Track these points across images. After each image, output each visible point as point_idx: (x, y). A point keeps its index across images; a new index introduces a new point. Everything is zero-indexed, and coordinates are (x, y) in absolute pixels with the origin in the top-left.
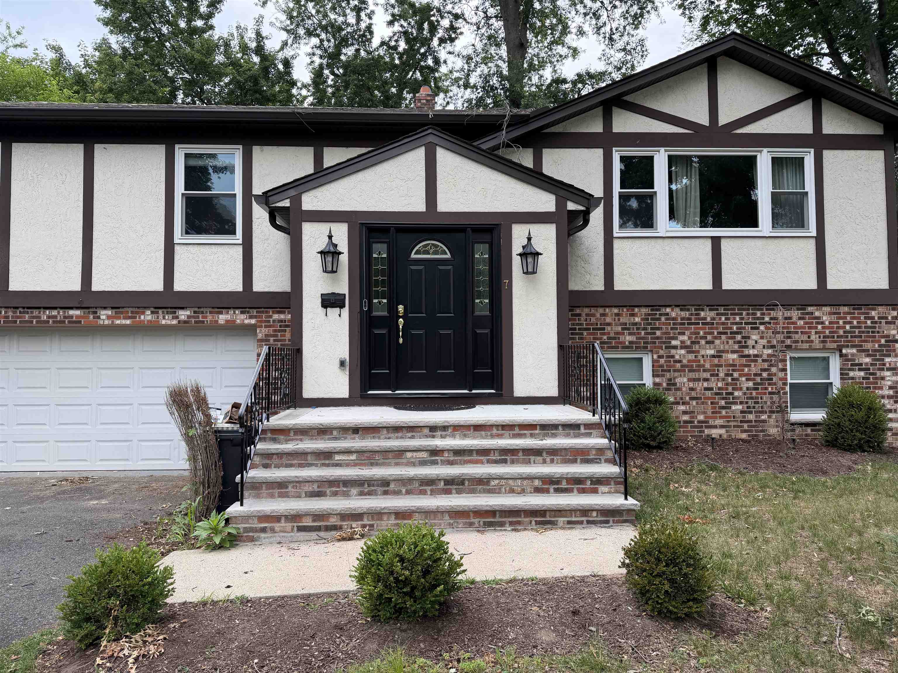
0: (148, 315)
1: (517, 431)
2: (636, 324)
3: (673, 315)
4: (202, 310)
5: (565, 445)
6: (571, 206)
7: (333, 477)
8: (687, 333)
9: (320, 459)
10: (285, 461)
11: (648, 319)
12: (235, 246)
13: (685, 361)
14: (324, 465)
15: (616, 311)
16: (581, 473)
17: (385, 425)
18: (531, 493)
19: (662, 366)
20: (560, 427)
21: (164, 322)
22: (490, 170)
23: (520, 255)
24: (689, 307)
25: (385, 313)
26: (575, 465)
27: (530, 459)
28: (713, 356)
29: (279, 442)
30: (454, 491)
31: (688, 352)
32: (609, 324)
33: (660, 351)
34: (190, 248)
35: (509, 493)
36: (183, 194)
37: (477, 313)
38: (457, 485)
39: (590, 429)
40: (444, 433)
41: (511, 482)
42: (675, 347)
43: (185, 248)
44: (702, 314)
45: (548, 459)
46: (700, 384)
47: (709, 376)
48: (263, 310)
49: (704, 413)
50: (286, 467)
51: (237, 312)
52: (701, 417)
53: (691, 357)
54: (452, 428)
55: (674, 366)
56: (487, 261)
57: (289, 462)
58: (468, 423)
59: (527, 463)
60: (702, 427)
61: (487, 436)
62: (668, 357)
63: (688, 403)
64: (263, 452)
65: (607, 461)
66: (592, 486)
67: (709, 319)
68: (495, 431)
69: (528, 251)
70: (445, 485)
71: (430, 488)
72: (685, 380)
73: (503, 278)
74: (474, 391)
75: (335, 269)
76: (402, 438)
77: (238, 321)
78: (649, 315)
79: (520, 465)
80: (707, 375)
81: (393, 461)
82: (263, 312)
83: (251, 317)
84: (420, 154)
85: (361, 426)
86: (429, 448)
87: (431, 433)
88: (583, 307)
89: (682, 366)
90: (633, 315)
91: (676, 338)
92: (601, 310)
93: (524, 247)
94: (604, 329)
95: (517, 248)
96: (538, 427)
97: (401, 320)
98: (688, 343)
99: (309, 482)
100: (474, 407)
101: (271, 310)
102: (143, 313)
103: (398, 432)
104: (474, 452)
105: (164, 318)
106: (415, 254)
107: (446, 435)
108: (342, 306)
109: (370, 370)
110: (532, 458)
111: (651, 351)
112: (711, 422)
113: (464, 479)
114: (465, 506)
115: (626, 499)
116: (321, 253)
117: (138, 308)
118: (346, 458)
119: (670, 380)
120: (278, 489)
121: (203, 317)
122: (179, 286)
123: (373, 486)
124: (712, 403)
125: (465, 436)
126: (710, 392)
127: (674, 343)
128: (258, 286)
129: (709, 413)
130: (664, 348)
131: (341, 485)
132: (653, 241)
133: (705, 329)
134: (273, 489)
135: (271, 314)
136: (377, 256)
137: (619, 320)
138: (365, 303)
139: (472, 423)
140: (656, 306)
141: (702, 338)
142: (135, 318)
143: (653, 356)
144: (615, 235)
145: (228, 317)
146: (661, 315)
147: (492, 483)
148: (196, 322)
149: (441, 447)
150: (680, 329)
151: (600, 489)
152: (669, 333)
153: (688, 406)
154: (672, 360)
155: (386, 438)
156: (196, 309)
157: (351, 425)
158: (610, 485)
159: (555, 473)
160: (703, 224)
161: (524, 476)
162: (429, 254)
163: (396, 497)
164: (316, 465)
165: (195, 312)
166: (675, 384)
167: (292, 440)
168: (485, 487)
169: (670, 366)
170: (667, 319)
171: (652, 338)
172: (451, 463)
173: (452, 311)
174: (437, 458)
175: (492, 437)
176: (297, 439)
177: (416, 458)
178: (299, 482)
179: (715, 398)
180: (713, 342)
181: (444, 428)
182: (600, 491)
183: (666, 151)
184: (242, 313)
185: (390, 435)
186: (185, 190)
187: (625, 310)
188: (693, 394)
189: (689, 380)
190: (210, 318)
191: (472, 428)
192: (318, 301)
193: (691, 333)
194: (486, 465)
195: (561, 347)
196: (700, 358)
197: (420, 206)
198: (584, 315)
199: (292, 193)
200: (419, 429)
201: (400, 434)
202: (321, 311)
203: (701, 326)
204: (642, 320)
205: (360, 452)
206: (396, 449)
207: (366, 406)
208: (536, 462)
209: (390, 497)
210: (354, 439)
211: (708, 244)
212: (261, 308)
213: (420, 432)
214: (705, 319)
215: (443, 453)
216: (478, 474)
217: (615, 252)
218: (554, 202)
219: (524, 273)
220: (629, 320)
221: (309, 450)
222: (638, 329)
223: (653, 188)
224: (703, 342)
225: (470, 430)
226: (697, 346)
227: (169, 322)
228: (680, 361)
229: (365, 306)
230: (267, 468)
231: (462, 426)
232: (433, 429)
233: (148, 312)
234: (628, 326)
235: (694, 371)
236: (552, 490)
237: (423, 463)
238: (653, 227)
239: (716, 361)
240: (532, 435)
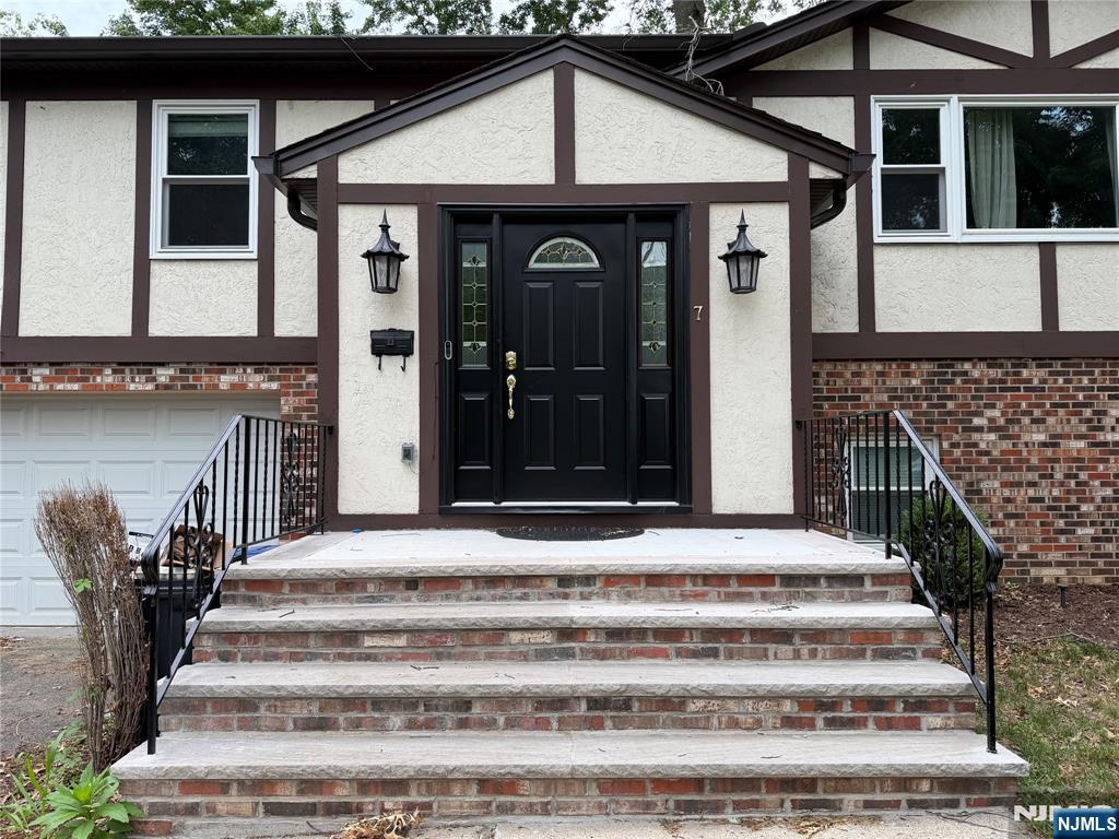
0: (108, 375)
1: (734, 587)
2: (913, 389)
3: (976, 374)
4: (193, 366)
5: (840, 622)
6: (817, 172)
7: (351, 691)
8: (1000, 404)
9: (334, 645)
10: (263, 647)
11: (932, 382)
12: (248, 263)
13: (996, 453)
14: (341, 657)
15: (879, 367)
16: (884, 688)
17: (469, 572)
18: (775, 728)
19: (957, 461)
20: (822, 581)
21: (132, 387)
22: (670, 109)
23: (725, 258)
24: (1002, 361)
25: (484, 366)
26: (862, 663)
27: (766, 650)
28: (1044, 444)
29: (261, 606)
30: (608, 723)
31: (1002, 438)
32: (867, 390)
33: (955, 435)
34: (175, 266)
35: (728, 727)
36: (164, 180)
37: (645, 366)
38: (619, 709)
39: (882, 584)
40: (587, 590)
41: (731, 704)
42: (979, 429)
43: (167, 266)
44: (1025, 373)
45: (805, 651)
46: (1022, 492)
47: (1037, 479)
48: (290, 366)
49: (1029, 540)
50: (266, 660)
51: (249, 371)
52: (1024, 548)
53: (1007, 445)
54: (602, 579)
55: (977, 461)
56: (663, 272)
57: (273, 649)
58: (635, 570)
59: (760, 659)
60: (1025, 564)
61: (673, 596)
62: (967, 445)
63: (1002, 525)
64: (218, 628)
65: (932, 654)
66: (907, 715)
67: (1036, 382)
68: (689, 587)
69: (741, 248)
70: (589, 709)
71: (556, 715)
72: (997, 484)
73: (691, 304)
74: (640, 504)
75: (392, 285)
76: (503, 598)
77: (251, 385)
78: (935, 374)
79: (745, 662)
80: (1033, 476)
81: (483, 650)
82: (290, 371)
83: (271, 379)
84: (546, 82)
85: (422, 575)
86: (556, 624)
87: (561, 590)
88: (823, 360)
89: (991, 461)
90: (908, 374)
91: (979, 414)
92: (853, 367)
93: (730, 246)
94: (858, 398)
95: (718, 245)
96: (778, 580)
97: (511, 377)
98: (1002, 422)
99: (300, 698)
100: (641, 532)
101: (303, 368)
102: (100, 372)
103: (495, 587)
104: (650, 634)
105: (133, 381)
106: (536, 261)
107: (591, 594)
108: (408, 352)
109: (457, 466)
110: (772, 647)
111: (939, 436)
112: (1041, 556)
113: (630, 698)
114: (634, 766)
115: (992, 749)
116: (369, 255)
117: (93, 363)
118: (386, 644)
119: (971, 484)
120: (239, 711)
121: (195, 379)
122: (157, 328)
123: (437, 710)
124: (1042, 524)
125: (629, 596)
126: (1038, 505)
127: (977, 421)
128: (281, 329)
129: (1038, 541)
130: (960, 430)
131: (369, 706)
132: (940, 251)
133: (1029, 398)
134: (227, 711)
135: (303, 373)
136: (469, 265)
137: (884, 383)
138: (448, 346)
139: (643, 570)
140: (946, 359)
141: (1025, 413)
142: (87, 379)
143: (941, 445)
144: (877, 240)
145: (234, 378)
146: (954, 374)
147: (692, 707)
148: (183, 387)
149: (581, 622)
150: (988, 398)
151: (923, 721)
152: (969, 405)
153: (1001, 529)
154: (974, 450)
155: (471, 599)
156: (184, 366)
157: (403, 573)
158: (946, 711)
159: (828, 687)
160: (1024, 221)
161: (761, 693)
162: (561, 261)
163: (485, 734)
164: (326, 657)
165: (182, 371)
166: (979, 492)
167: (288, 601)
168: (674, 715)
169: (971, 461)
170: (965, 382)
171: (939, 413)
172: (601, 656)
173: (601, 362)
174: (573, 644)
175: (685, 598)
176: (295, 600)
177: (530, 643)
178: (280, 700)
179: (1047, 516)
180: (1043, 421)
181: (588, 579)
182: (924, 725)
183: (960, 100)
184: (257, 371)
185: (479, 593)
186: (169, 174)
187: (894, 366)
188: (1010, 508)
189: (1004, 485)
190: (205, 379)
191: (642, 579)
192: (366, 344)
193: (1006, 406)
194: (675, 662)
195: (798, 425)
196: (1021, 447)
197: (544, 174)
198: (823, 375)
199: (322, 153)
200: (538, 582)
201: (500, 591)
202: (372, 360)
203: (1022, 393)
204: (923, 382)
205: (414, 631)
206: (487, 625)
207: (449, 528)
208: (779, 655)
209: (472, 733)
210: (408, 600)
211: (1034, 255)
212: (287, 364)
213: (539, 587)
214: (1030, 381)
215: (585, 633)
216: (661, 687)
217: (877, 268)
218: (786, 165)
219: (732, 290)
220: (902, 383)
221: (311, 627)
222: (916, 398)
223: (939, 163)
224: (1026, 420)
225: (638, 584)
226: (1017, 428)
227: (140, 387)
228: (987, 453)
229: (448, 352)
230: (227, 661)
231: (625, 576)
232: (567, 582)
233: (108, 371)
234: (899, 394)
235: (1011, 469)
236: (820, 723)
237: (543, 655)
238: (938, 228)
239: (1049, 452)
240: (765, 597)
